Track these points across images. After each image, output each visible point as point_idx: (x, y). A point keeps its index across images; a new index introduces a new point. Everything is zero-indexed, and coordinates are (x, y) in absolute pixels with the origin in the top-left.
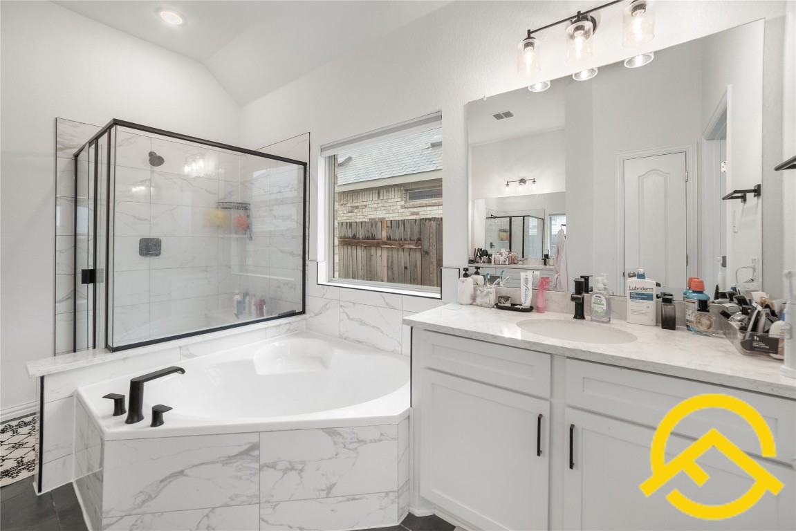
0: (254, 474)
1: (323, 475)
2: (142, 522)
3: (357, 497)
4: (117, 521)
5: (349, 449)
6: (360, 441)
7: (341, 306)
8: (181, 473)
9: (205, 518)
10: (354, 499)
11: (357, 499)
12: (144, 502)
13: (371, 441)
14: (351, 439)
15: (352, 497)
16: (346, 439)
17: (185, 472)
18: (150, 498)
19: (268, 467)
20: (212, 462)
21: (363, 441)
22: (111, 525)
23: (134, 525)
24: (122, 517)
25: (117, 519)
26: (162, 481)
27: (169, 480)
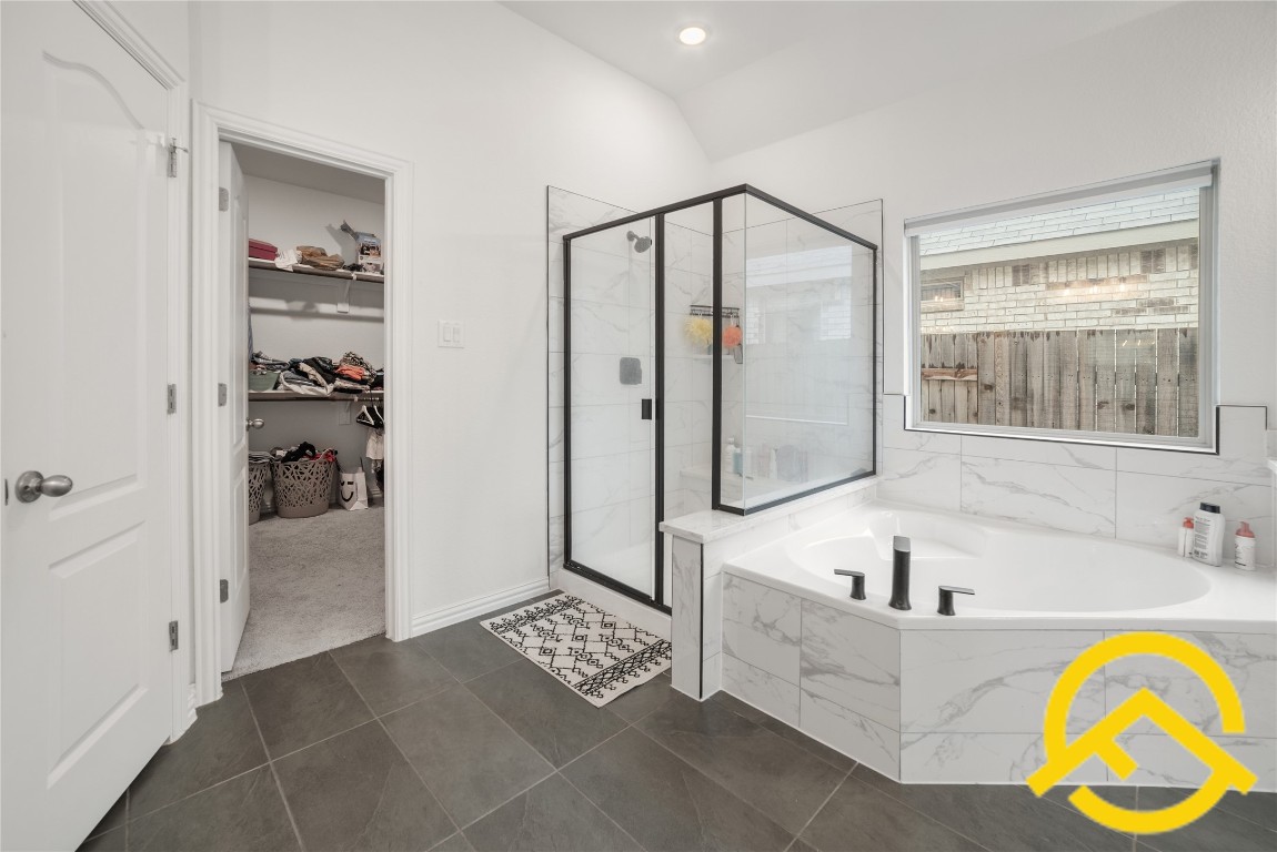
0: (1098, 691)
1: (1196, 701)
2: (950, 744)
3: (1250, 740)
4: (919, 740)
5: (1235, 666)
6: (1250, 656)
7: (963, 463)
8: (1000, 681)
9: (1033, 747)
10: (1245, 743)
11: (1250, 744)
12: (952, 717)
13: (1268, 658)
14: (1237, 651)
15: (1243, 740)
16: (1229, 650)
17: (1006, 681)
18: (960, 712)
19: (1116, 681)
20: (1041, 669)
21: (1255, 656)
22: (913, 743)
23: (941, 747)
24: (925, 735)
25: (919, 736)
26: (975, 690)
27: (984, 689)
